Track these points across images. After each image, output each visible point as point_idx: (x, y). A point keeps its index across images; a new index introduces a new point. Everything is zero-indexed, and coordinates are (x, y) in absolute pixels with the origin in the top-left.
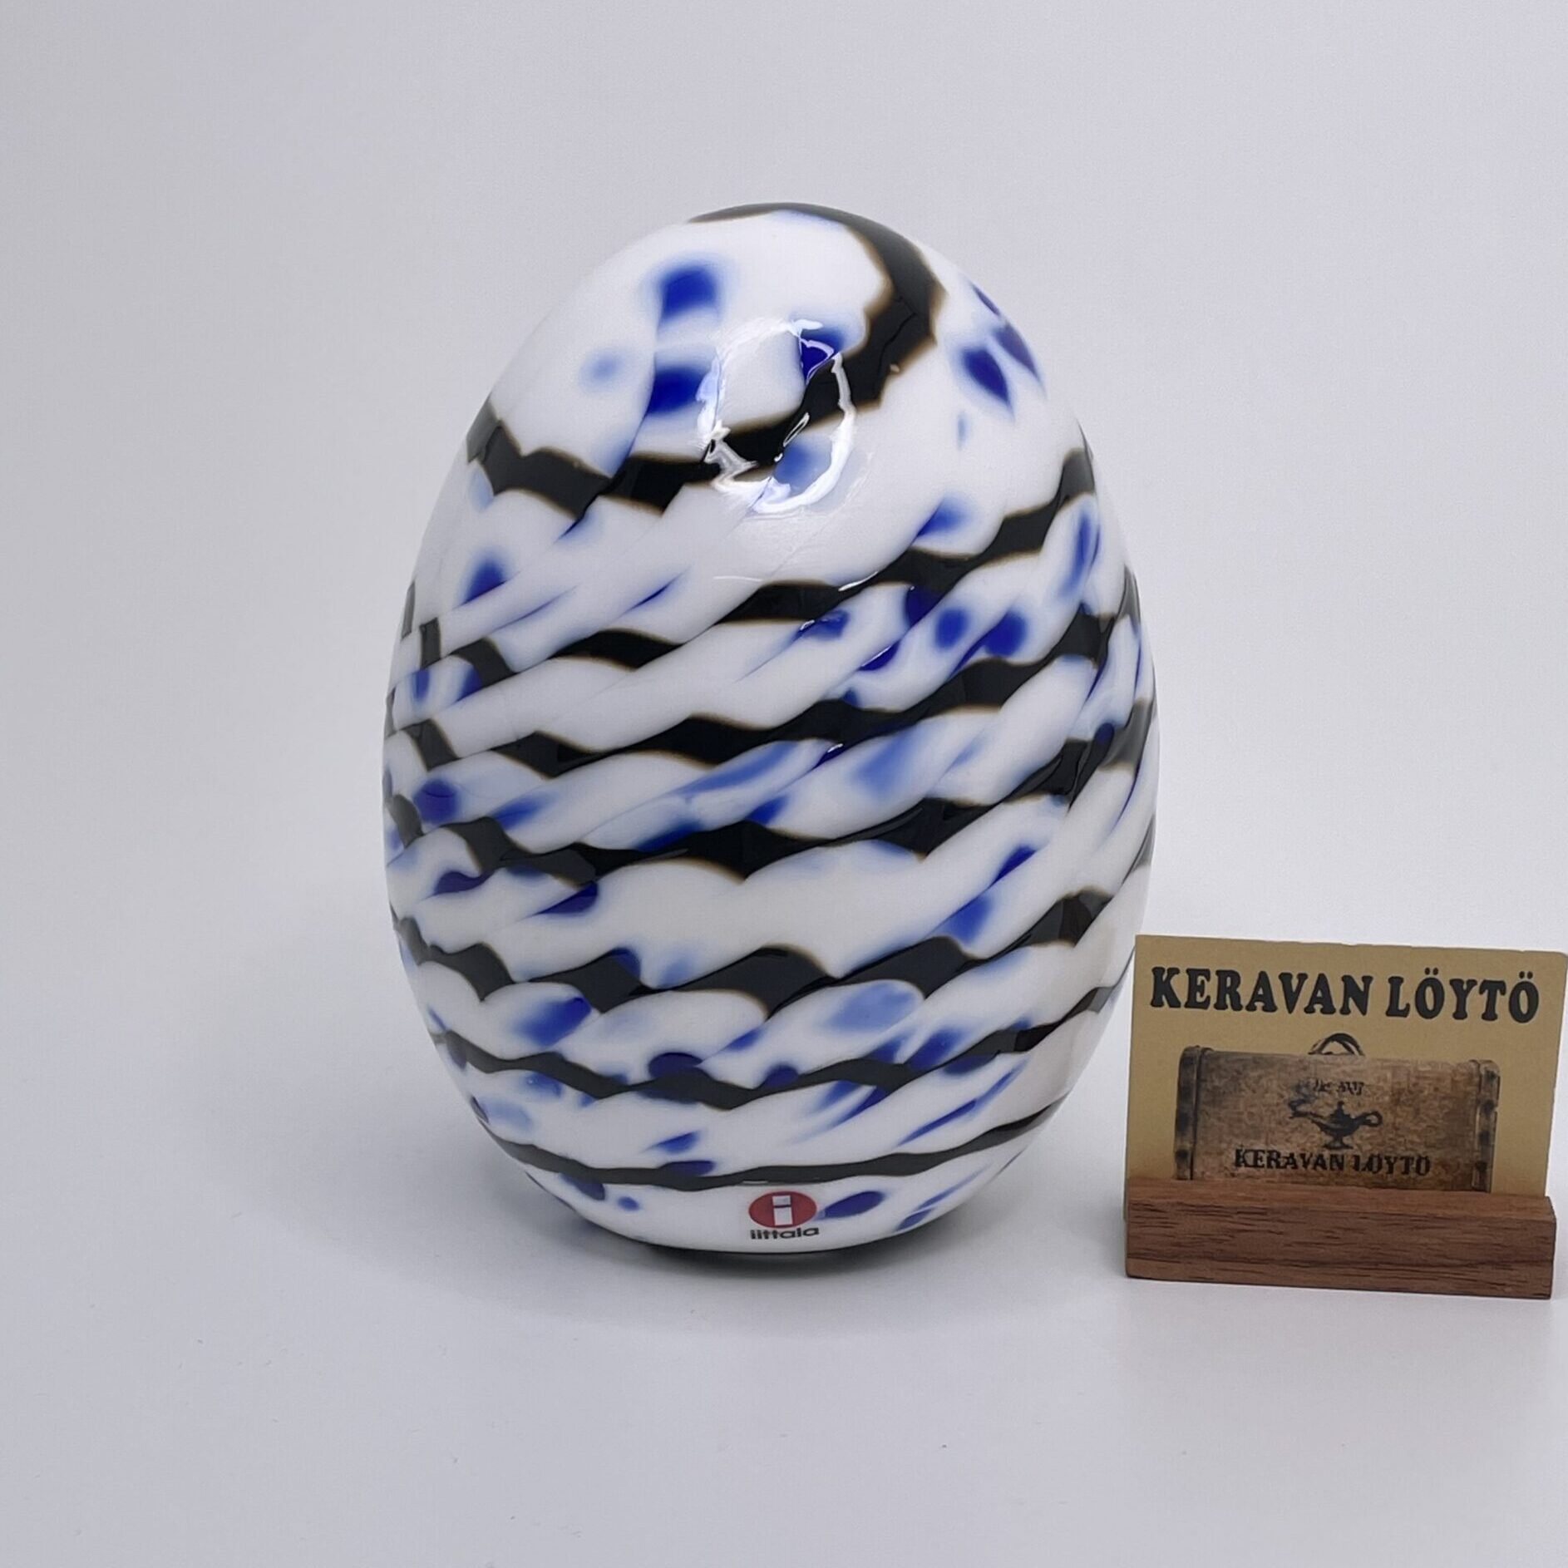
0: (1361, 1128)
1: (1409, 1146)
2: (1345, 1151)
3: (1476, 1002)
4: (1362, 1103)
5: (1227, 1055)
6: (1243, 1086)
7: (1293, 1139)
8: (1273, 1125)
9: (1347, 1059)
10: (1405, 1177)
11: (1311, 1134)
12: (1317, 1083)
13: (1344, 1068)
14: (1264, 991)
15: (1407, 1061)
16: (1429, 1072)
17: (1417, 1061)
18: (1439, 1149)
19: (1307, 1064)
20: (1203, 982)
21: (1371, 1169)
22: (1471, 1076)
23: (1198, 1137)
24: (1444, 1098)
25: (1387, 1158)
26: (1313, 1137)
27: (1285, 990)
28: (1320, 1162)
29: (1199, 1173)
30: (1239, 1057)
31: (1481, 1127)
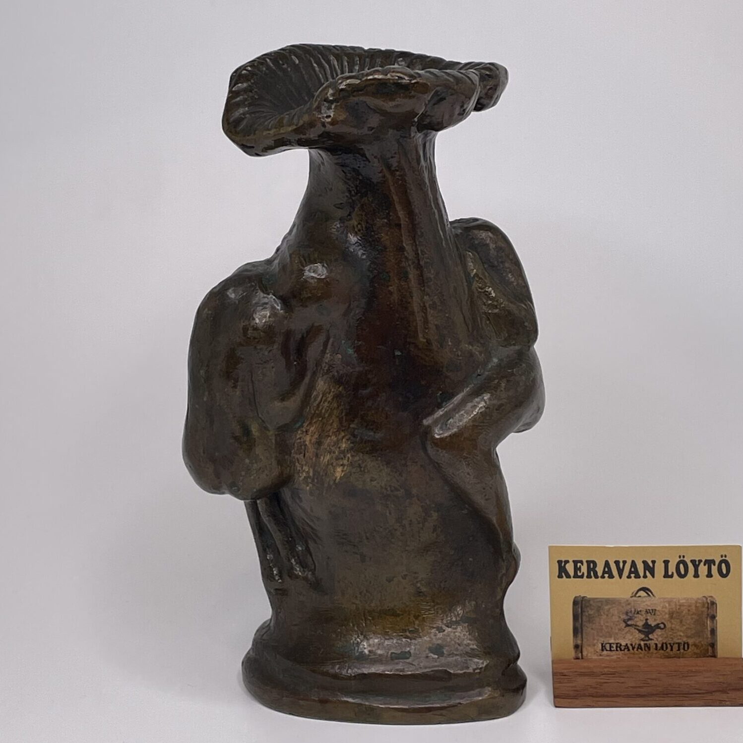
0: (657, 630)
1: (679, 637)
2: (650, 642)
3: (702, 569)
4: (656, 618)
5: (594, 599)
6: (602, 613)
7: (626, 637)
8: (617, 631)
9: (648, 598)
10: (678, 652)
11: (634, 634)
12: (635, 611)
13: (647, 603)
14: (608, 569)
15: (674, 599)
16: (685, 603)
17: (679, 598)
18: (692, 638)
19: (629, 602)
20: (580, 566)
21: (663, 649)
22: (704, 604)
23: (584, 637)
24: (692, 615)
27: (617, 568)
28: (640, 646)
29: (585, 655)
30: (598, 600)
31: (710, 627)
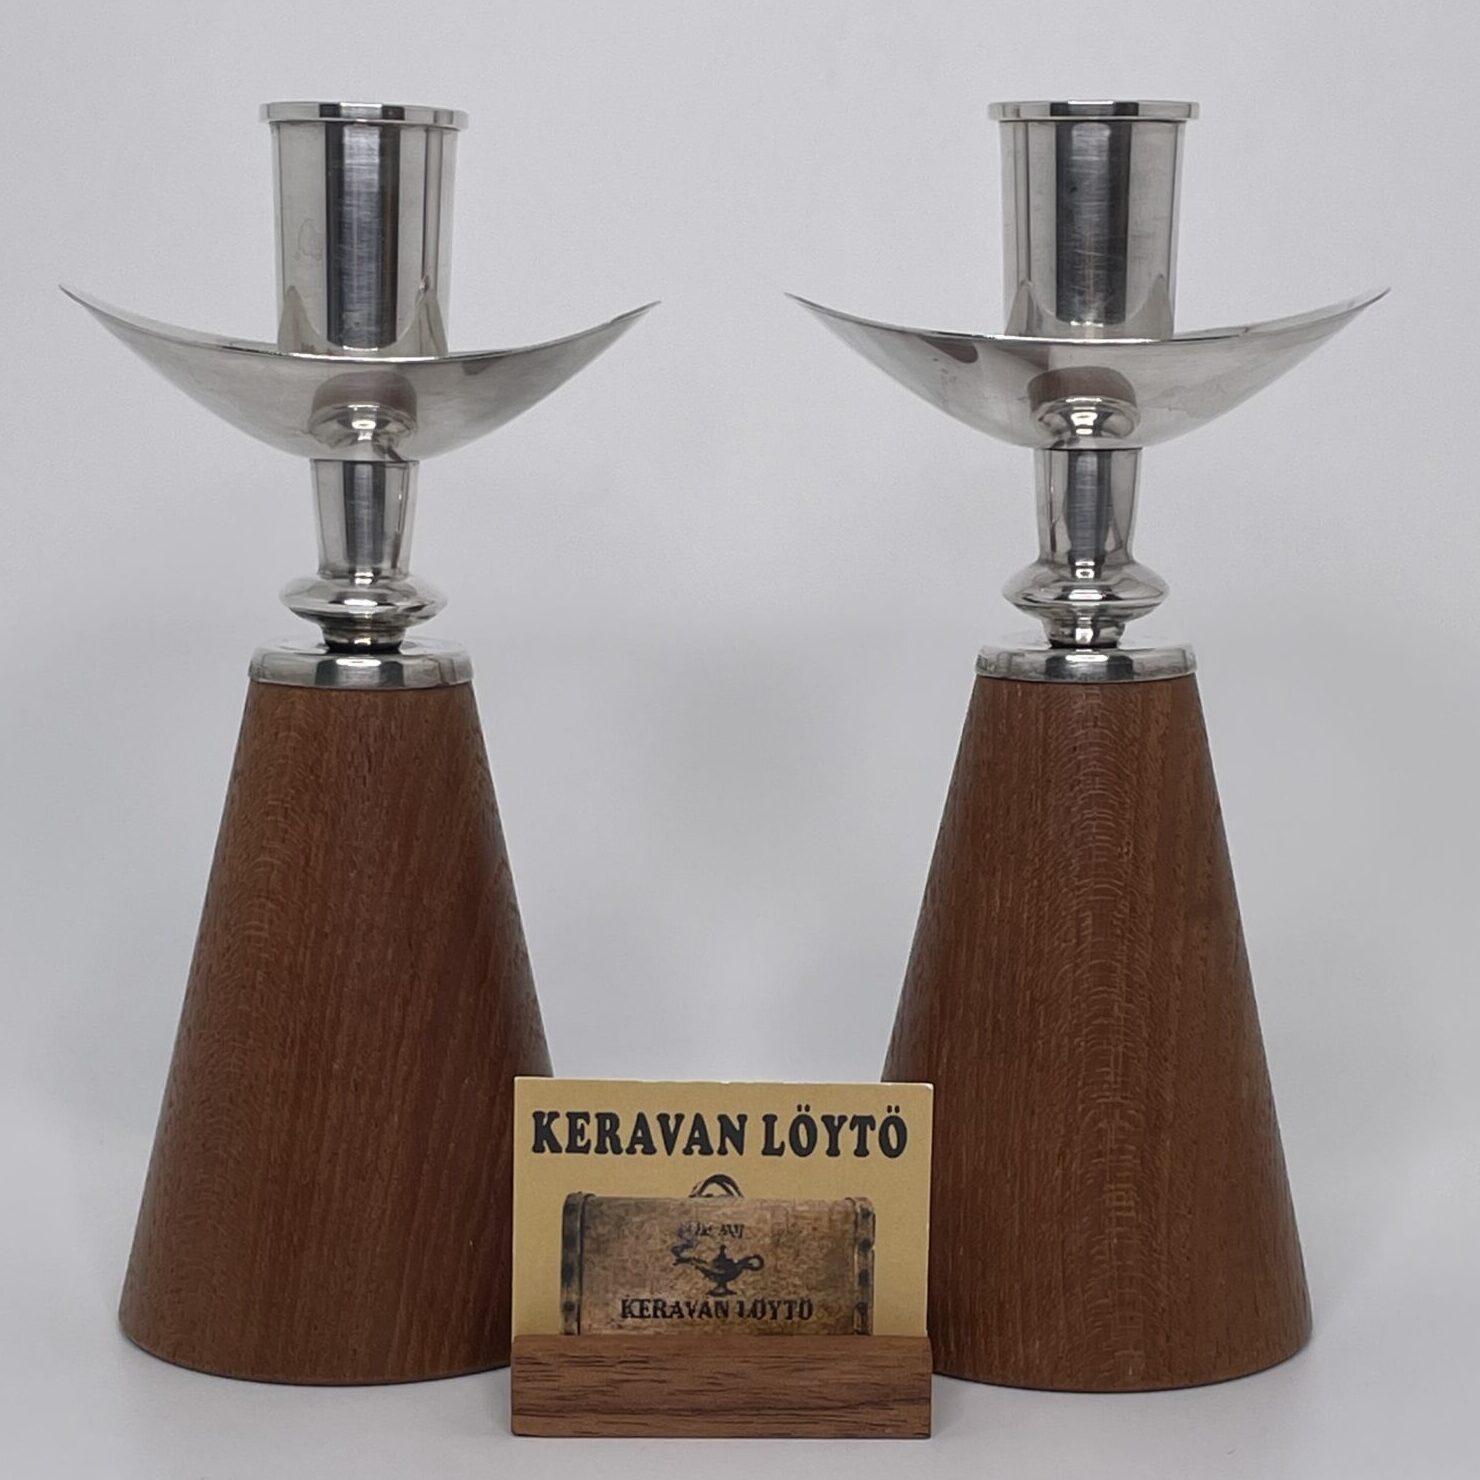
0: (744, 1272)
1: (791, 1289)
2: (729, 1297)
3: (848, 1138)
4: (743, 1246)
5: (610, 1200)
6: (627, 1233)
7: (678, 1287)
8: (657, 1273)
9: (726, 1201)
10: (789, 1321)
11: (696, 1280)
12: (699, 1229)
13: (724, 1210)
14: (643, 1133)
15: (784, 1202)
16: (808, 1212)
17: (794, 1200)
18: (820, 1291)
19: (687, 1207)
20: (582, 1125)
21: (755, 1316)
22: (847, 1215)
23: (585, 1286)
24: (822, 1238)
25: (771, 1303)
26: (696, 1283)
27: (663, 1132)
28: (705, 1310)
29: (587, 1327)
30: (621, 1202)
31: (859, 1268)
